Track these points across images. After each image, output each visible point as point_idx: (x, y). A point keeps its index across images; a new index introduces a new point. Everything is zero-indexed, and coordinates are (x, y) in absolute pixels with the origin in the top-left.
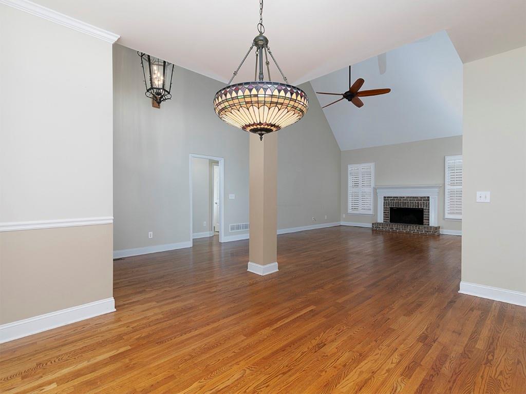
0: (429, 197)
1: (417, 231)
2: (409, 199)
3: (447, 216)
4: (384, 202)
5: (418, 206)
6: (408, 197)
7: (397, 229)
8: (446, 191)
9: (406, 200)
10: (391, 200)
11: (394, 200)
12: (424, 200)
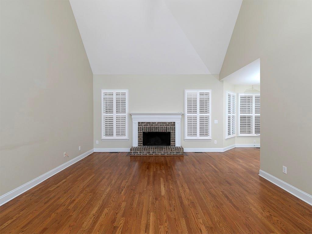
0: (174, 123)
1: (170, 152)
2: (159, 124)
3: (187, 137)
4: (138, 127)
5: (167, 130)
6: (158, 123)
7: (153, 153)
8: (186, 117)
9: (157, 125)
10: (144, 125)
11: (147, 125)
12: (171, 125)
